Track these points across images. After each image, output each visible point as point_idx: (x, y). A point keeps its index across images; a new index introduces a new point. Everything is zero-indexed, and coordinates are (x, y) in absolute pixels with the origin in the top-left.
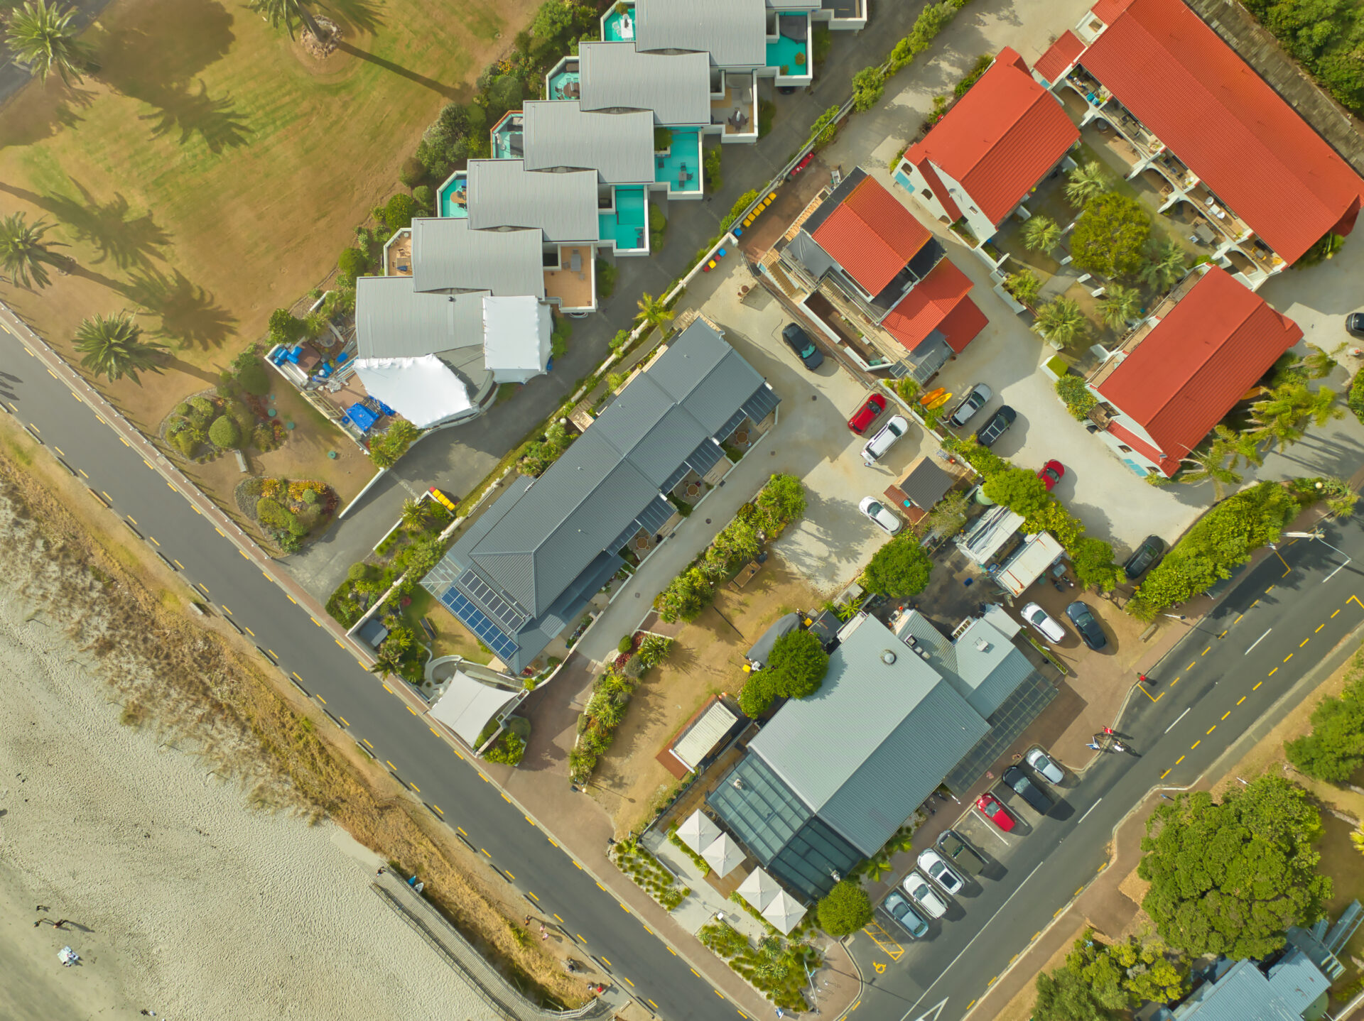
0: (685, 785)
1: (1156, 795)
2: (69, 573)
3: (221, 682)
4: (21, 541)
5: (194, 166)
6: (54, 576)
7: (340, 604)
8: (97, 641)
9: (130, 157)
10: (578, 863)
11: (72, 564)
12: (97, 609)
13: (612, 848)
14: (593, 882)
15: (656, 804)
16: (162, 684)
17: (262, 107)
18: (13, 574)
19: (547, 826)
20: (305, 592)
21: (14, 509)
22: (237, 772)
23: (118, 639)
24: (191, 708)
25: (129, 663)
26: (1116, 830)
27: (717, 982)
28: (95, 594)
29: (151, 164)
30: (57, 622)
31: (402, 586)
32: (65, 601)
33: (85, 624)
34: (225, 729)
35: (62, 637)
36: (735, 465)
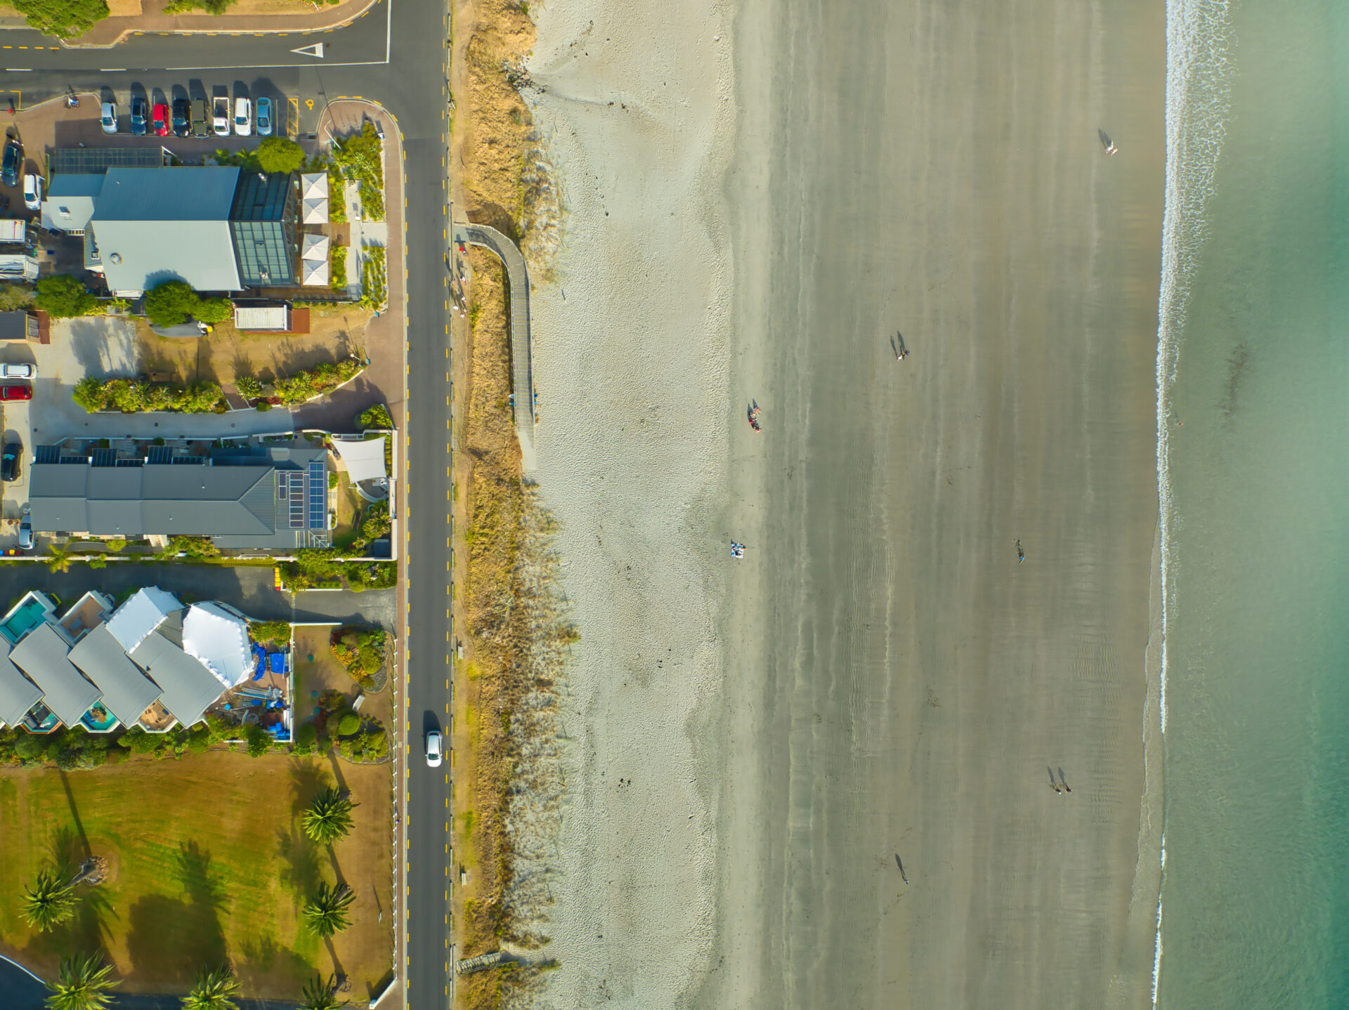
0: (308, 303)
1: (71, 43)
2: (520, 740)
3: (500, 605)
4: (526, 781)
5: (227, 873)
6: (529, 747)
7: (386, 579)
8: (543, 692)
9: (255, 911)
10: (406, 322)
11: (514, 743)
12: (525, 707)
13: (381, 311)
14: (409, 305)
15: (335, 310)
16: (534, 636)
17: (161, 866)
18: (550, 770)
19: (402, 358)
20: (398, 604)
21: (512, 800)
22: (546, 552)
23: (532, 682)
24: (532, 608)
25: (539, 664)
26: (111, 46)
27: (399, 186)
28: (519, 716)
29: (248, 896)
30: (555, 723)
31: (339, 556)
32: (538, 728)
33: (539, 706)
34: (527, 580)
35: (561, 712)
36: (110, 439)
